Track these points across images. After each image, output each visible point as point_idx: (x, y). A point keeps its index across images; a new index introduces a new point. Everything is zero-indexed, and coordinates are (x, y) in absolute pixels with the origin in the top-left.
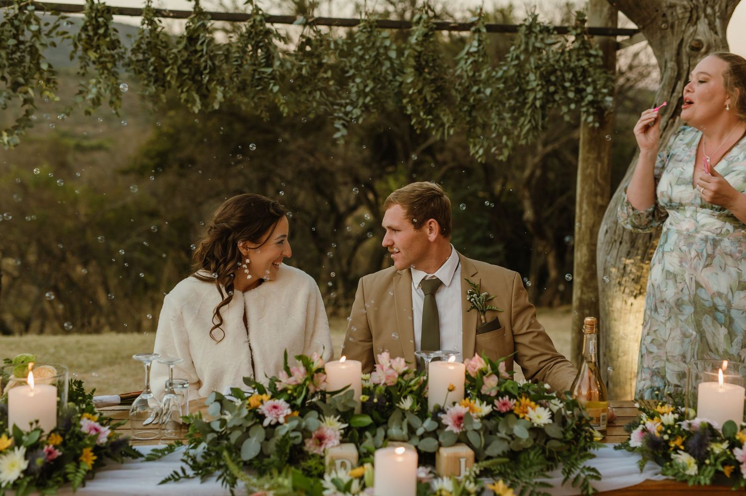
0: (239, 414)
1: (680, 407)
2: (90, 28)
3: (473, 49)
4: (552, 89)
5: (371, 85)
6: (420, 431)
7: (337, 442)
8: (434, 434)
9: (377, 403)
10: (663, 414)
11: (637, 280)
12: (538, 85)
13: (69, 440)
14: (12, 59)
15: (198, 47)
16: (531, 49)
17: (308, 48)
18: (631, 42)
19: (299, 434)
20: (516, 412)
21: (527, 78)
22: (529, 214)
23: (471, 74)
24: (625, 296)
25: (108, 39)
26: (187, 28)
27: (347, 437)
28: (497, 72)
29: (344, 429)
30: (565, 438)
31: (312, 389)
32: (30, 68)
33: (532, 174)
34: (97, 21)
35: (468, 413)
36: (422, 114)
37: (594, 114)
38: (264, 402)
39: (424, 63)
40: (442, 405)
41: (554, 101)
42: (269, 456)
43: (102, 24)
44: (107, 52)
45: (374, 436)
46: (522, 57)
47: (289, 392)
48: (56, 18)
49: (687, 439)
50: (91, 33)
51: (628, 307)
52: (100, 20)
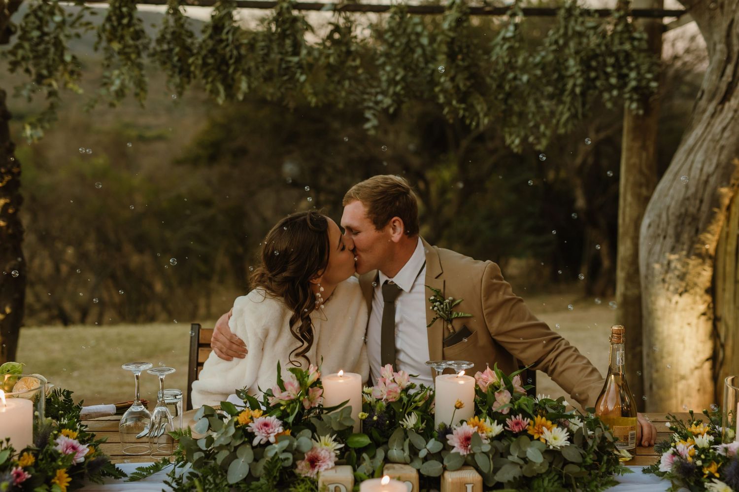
0: (226, 433)
1: (717, 427)
2: (114, 18)
3: (509, 34)
4: (593, 75)
5: (401, 73)
6: (423, 453)
7: (331, 464)
8: (438, 456)
9: (377, 420)
10: (697, 436)
11: (682, 277)
12: (578, 71)
13: (42, 460)
14: (37, 51)
15: (224, 36)
16: (570, 32)
17: (337, 36)
18: (678, 24)
19: (290, 456)
20: (529, 432)
21: (567, 64)
22: (581, 203)
23: (507, 60)
24: (669, 294)
25: (132, 29)
26: (213, 17)
27: (343, 458)
28: (534, 58)
29: (340, 449)
30: (585, 462)
31: (307, 404)
32: (54, 60)
33: (584, 162)
34: (121, 11)
35: (476, 433)
36: (454, 102)
37: (638, 101)
38: (255, 419)
39: (457, 49)
40: (448, 424)
41: (595, 88)
42: (258, 479)
43: (126, 13)
44: (131, 42)
45: (373, 457)
46: (561, 42)
47: (282, 408)
48: (79, 8)
49: (723, 465)
50: (115, 24)
51: (673, 305)
52: (124, 9)
